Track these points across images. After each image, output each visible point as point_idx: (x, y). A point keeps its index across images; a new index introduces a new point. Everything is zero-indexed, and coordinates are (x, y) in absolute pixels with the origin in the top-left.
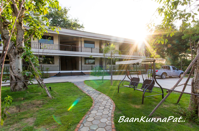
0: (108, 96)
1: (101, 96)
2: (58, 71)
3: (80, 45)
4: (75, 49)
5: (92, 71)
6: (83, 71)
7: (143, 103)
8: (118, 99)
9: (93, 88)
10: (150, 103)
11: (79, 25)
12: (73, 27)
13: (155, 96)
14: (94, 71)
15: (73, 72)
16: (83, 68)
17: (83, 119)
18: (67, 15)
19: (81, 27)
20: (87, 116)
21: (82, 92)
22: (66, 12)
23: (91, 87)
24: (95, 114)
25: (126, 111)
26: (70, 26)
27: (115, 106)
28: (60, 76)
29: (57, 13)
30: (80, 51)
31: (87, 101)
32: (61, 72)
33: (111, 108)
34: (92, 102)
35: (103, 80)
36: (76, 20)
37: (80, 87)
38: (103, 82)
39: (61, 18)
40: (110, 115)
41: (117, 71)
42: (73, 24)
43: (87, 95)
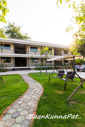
0: (41, 84)
1: (36, 84)
2: (13, 67)
3: (27, 50)
4: (25, 53)
5: (36, 67)
6: (29, 67)
7: (65, 90)
8: (48, 86)
9: (33, 78)
10: (71, 90)
11: (28, 37)
12: (24, 38)
13: (76, 84)
14: (37, 67)
15: (23, 67)
16: (29, 65)
17: (15, 102)
18: (20, 31)
19: (29, 38)
20: (19, 100)
21: (24, 81)
22: (19, 29)
23: (31, 78)
24: (26, 98)
25: (51, 96)
26: (22, 38)
27: (43, 92)
28: (14, 70)
29: (13, 30)
30: (28, 53)
31: (24, 88)
32: (15, 68)
33: (40, 94)
34: (27, 89)
35: (41, 73)
36: (26, 34)
37: (24, 78)
38: (41, 74)
39: (16, 33)
40: (37, 99)
41: (53, 67)
42: (23, 37)
43: (26, 83)
